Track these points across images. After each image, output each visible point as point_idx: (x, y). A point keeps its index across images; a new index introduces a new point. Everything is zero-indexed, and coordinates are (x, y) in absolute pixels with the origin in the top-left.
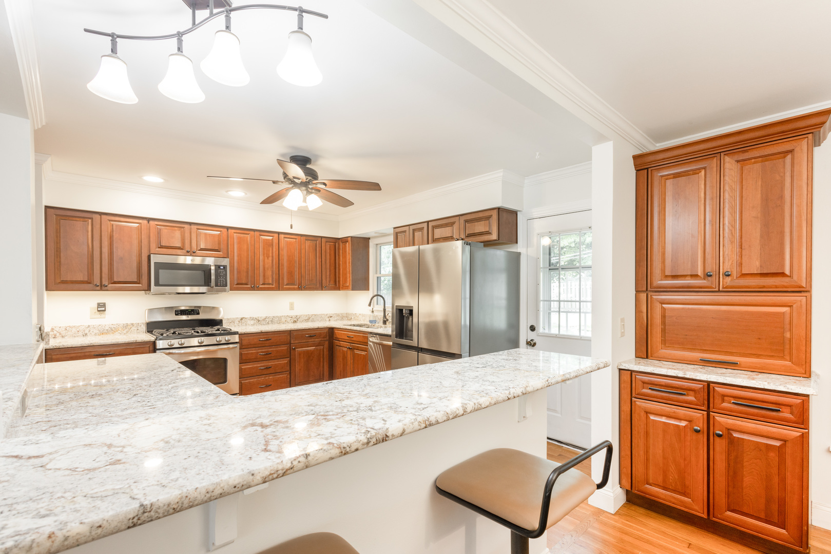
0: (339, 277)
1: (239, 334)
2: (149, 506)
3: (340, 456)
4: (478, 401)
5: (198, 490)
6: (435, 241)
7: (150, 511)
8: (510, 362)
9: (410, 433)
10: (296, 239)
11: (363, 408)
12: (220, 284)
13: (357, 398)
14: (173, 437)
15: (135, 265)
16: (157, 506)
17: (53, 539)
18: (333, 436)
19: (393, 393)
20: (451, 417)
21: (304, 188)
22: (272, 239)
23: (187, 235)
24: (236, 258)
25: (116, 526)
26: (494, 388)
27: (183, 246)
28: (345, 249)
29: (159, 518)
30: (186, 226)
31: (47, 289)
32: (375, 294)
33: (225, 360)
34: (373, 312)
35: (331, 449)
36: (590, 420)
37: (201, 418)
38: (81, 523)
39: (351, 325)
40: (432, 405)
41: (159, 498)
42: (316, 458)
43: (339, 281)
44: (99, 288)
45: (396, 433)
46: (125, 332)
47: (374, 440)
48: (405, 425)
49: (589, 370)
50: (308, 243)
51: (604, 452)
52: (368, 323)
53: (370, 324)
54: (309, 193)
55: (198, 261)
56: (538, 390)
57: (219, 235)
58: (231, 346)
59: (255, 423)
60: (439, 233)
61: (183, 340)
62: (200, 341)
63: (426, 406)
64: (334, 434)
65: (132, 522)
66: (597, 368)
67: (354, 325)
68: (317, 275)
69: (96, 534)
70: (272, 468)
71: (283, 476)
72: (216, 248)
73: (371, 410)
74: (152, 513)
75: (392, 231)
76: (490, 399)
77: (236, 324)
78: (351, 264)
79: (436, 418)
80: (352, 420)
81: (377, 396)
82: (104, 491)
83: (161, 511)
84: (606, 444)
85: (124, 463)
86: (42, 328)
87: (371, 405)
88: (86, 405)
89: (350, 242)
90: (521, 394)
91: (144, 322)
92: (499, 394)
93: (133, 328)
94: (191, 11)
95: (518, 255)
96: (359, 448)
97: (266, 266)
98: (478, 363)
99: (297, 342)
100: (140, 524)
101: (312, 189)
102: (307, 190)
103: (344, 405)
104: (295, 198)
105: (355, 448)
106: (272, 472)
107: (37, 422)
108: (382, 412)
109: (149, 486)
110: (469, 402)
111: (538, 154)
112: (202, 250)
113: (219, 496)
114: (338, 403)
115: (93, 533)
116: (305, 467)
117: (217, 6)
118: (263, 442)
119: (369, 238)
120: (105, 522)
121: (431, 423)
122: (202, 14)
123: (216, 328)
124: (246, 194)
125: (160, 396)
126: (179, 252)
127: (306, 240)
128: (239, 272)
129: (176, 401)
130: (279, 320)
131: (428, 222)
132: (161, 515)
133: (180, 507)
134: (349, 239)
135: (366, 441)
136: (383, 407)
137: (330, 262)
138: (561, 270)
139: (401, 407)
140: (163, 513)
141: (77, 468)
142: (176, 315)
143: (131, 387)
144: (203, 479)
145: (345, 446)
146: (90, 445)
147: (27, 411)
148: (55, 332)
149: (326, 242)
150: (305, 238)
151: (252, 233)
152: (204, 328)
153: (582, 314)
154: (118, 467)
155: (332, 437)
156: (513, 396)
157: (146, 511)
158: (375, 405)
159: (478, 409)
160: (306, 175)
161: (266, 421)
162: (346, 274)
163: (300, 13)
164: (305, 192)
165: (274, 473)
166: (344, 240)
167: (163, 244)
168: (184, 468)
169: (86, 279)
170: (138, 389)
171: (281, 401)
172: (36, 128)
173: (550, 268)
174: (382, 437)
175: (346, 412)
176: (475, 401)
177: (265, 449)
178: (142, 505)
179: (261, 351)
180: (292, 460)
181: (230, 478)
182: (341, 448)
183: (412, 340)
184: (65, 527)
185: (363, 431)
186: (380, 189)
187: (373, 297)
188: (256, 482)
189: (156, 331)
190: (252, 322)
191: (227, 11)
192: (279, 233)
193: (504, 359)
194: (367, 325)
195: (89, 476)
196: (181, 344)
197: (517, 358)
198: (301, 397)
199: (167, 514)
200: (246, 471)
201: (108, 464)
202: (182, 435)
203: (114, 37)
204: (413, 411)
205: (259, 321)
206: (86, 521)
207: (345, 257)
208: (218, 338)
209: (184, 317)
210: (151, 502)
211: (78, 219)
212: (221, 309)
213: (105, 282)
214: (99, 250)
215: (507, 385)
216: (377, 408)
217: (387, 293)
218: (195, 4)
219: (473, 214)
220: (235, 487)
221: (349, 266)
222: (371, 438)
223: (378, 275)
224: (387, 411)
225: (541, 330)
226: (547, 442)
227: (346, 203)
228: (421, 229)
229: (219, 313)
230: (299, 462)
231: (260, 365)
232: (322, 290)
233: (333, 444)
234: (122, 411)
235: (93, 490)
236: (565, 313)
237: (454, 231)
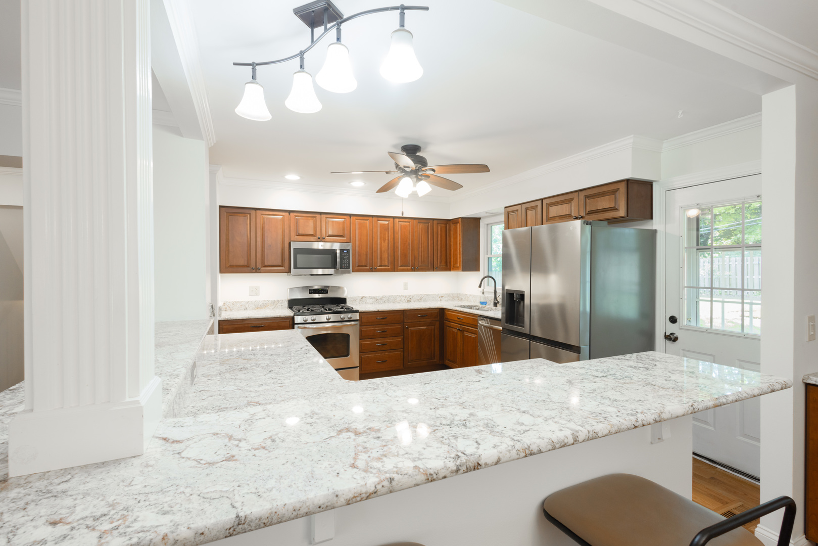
0: (450, 258)
1: (359, 313)
2: (243, 518)
3: (426, 483)
4: (594, 427)
5: (286, 507)
6: (550, 220)
7: (244, 524)
8: (639, 371)
9: (507, 462)
10: (409, 222)
11: (457, 423)
12: (344, 267)
13: (453, 407)
14: (280, 435)
15: (279, 251)
16: (250, 519)
17: (166, 540)
18: (421, 457)
19: (491, 405)
20: (557, 446)
21: (414, 176)
22: (388, 223)
23: (318, 224)
24: (357, 242)
25: (216, 535)
26: (615, 410)
27: (315, 234)
28: (455, 229)
29: (252, 530)
30: (318, 216)
31: (221, 272)
32: (486, 275)
33: (348, 336)
34: (483, 293)
35: (416, 475)
36: (758, 440)
37: (306, 414)
38: (188, 528)
39: (461, 307)
40: (535, 428)
41: (252, 511)
42: (401, 484)
43: (450, 262)
44: (254, 271)
45: (489, 462)
46: (273, 307)
47: (464, 468)
48: (501, 453)
49: (756, 392)
50: (420, 226)
51: (780, 513)
52: (479, 304)
53: (481, 306)
54: (419, 180)
55: (327, 246)
56: (677, 417)
57: (344, 222)
58: (353, 323)
59: (350, 427)
60: (554, 211)
61: (315, 317)
62: (327, 318)
63: (527, 429)
64: (422, 455)
65: (229, 533)
66: (770, 390)
67: (464, 307)
68: (429, 257)
69: (199, 540)
70: (356, 491)
71: (366, 499)
72: (341, 234)
73: (465, 425)
74: (246, 526)
75: (503, 210)
76: (609, 427)
77: (357, 302)
78: (461, 245)
79: (538, 446)
80: (443, 437)
81: (474, 407)
82: (214, 492)
83: (253, 524)
84: (784, 502)
85: (236, 460)
86: (213, 307)
87: (466, 418)
88: (234, 378)
89: (461, 223)
90: (652, 421)
91: (287, 299)
92: (622, 421)
93: (279, 304)
94: (309, 30)
95: (654, 233)
96: (448, 476)
97: (383, 249)
98: (597, 370)
99: (409, 321)
100: (236, 535)
101: (422, 175)
102: (417, 177)
103: (438, 416)
104: (406, 186)
105: (443, 475)
106: (356, 495)
107: (201, 391)
108: (477, 430)
109: (248, 493)
110: (581, 428)
111: (680, 112)
112: (330, 236)
113: (304, 515)
114: (432, 412)
115: (197, 540)
116: (389, 492)
117: (330, 22)
118: (353, 454)
119: (480, 219)
120: (207, 530)
121: (533, 452)
122: (319, 30)
123: (341, 305)
124: (365, 183)
125: (288, 374)
126: (312, 238)
127: (419, 222)
128: (359, 255)
129: (299, 380)
130: (394, 299)
131: (542, 200)
132: (253, 528)
133: (269, 522)
134: (460, 220)
135: (455, 468)
136: (478, 423)
137: (441, 243)
138: (714, 250)
139: (498, 426)
140: (255, 527)
141: (201, 460)
142: (310, 293)
143: (269, 363)
144: (292, 494)
145: (432, 473)
146: (217, 434)
147: (196, 380)
148: (226, 306)
149: (438, 224)
150: (417, 221)
151: (371, 218)
152: (332, 305)
153: (745, 305)
154: (231, 464)
155: (419, 459)
156: (641, 424)
157: (240, 523)
158: (470, 419)
159: (593, 437)
160: (415, 163)
161: (360, 427)
162: (457, 255)
163: (402, 11)
164: (415, 179)
165: (358, 496)
166: (455, 221)
167: (300, 232)
168: (280, 476)
169: (246, 264)
170: (274, 365)
171: (378, 402)
172: (210, 146)
173: (698, 247)
174: (473, 465)
175: (439, 425)
176: (590, 429)
177: (353, 464)
178: (237, 516)
179: (378, 329)
180: (376, 483)
181: (315, 497)
182: (427, 475)
183: (523, 327)
184: (176, 531)
185: (453, 456)
186: (489, 171)
187: (484, 278)
188: (339, 503)
189: (295, 308)
190: (371, 301)
191: (338, 24)
192: (394, 218)
193: (631, 367)
194: (477, 306)
195: (207, 471)
196: (313, 320)
197: (649, 366)
198: (397, 399)
199: (258, 527)
200: (331, 491)
201: (224, 459)
202: (287, 434)
203: (253, 65)
204: (511, 433)
205: (377, 300)
206: (192, 526)
207: (455, 238)
208: (342, 316)
209: (316, 296)
210: (245, 514)
211: (240, 215)
212: (345, 289)
213: (259, 266)
214: (254, 239)
215: (633, 407)
216: (472, 424)
217: (498, 274)
218: (314, 23)
219: (594, 189)
220: (320, 507)
221: (460, 247)
222: (460, 466)
223: (489, 256)
224: (483, 429)
225: (685, 322)
226: (693, 458)
227: (455, 186)
228: (535, 208)
229: (344, 291)
230: (383, 486)
231: (377, 342)
232: (434, 271)
233: (419, 468)
234: (259, 387)
235: (206, 488)
236: (721, 303)
237: (573, 208)
